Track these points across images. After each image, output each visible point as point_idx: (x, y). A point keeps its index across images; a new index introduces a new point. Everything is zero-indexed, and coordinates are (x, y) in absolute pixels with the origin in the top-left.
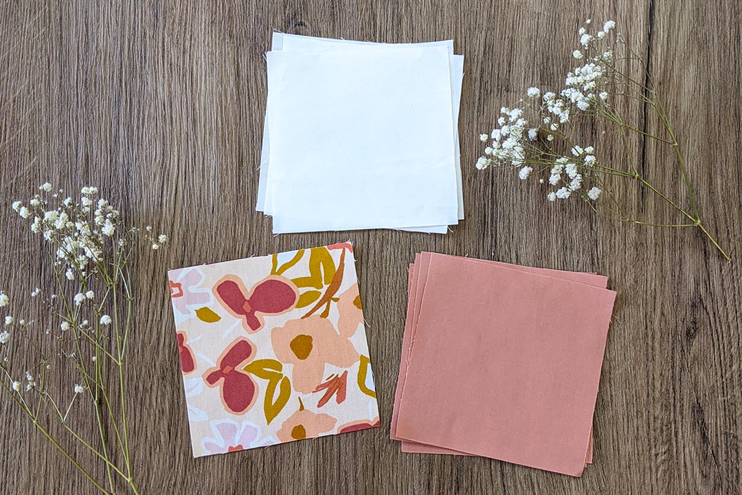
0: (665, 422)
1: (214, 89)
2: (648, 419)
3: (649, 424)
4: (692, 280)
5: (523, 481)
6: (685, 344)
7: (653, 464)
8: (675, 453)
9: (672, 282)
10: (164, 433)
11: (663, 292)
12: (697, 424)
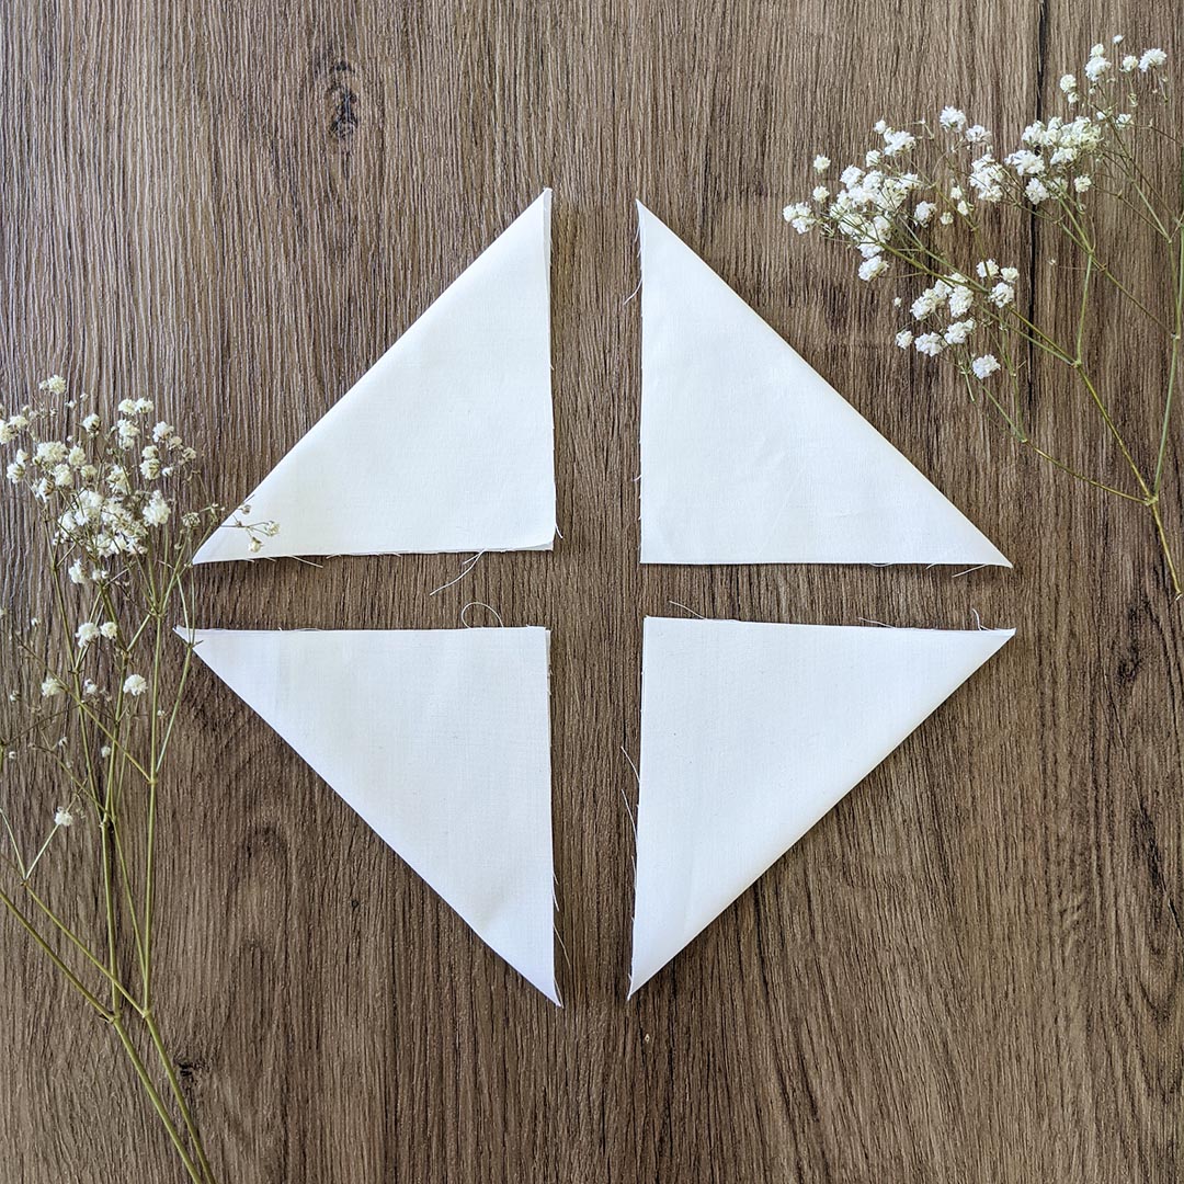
0: (1079, 848)
1: (169, 202)
2: (1046, 842)
3: (1046, 852)
4: (1129, 565)
5: (802, 971)
6: (1115, 691)
7: (1056, 929)
8: (1098, 906)
9: (1090, 571)
10: (85, 898)
11: (1071, 590)
12: (1141, 850)
